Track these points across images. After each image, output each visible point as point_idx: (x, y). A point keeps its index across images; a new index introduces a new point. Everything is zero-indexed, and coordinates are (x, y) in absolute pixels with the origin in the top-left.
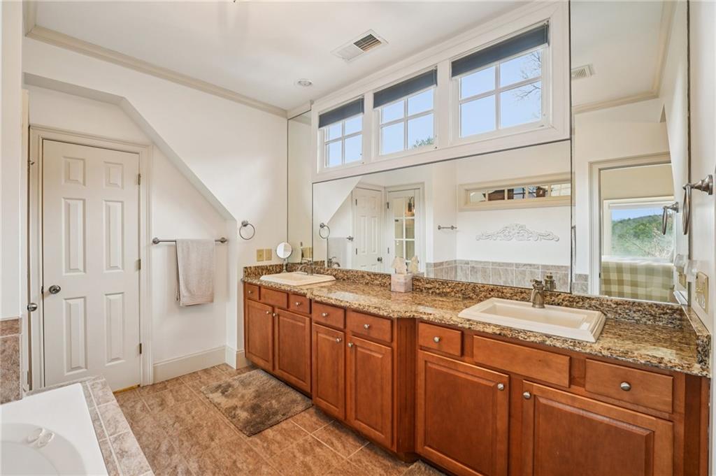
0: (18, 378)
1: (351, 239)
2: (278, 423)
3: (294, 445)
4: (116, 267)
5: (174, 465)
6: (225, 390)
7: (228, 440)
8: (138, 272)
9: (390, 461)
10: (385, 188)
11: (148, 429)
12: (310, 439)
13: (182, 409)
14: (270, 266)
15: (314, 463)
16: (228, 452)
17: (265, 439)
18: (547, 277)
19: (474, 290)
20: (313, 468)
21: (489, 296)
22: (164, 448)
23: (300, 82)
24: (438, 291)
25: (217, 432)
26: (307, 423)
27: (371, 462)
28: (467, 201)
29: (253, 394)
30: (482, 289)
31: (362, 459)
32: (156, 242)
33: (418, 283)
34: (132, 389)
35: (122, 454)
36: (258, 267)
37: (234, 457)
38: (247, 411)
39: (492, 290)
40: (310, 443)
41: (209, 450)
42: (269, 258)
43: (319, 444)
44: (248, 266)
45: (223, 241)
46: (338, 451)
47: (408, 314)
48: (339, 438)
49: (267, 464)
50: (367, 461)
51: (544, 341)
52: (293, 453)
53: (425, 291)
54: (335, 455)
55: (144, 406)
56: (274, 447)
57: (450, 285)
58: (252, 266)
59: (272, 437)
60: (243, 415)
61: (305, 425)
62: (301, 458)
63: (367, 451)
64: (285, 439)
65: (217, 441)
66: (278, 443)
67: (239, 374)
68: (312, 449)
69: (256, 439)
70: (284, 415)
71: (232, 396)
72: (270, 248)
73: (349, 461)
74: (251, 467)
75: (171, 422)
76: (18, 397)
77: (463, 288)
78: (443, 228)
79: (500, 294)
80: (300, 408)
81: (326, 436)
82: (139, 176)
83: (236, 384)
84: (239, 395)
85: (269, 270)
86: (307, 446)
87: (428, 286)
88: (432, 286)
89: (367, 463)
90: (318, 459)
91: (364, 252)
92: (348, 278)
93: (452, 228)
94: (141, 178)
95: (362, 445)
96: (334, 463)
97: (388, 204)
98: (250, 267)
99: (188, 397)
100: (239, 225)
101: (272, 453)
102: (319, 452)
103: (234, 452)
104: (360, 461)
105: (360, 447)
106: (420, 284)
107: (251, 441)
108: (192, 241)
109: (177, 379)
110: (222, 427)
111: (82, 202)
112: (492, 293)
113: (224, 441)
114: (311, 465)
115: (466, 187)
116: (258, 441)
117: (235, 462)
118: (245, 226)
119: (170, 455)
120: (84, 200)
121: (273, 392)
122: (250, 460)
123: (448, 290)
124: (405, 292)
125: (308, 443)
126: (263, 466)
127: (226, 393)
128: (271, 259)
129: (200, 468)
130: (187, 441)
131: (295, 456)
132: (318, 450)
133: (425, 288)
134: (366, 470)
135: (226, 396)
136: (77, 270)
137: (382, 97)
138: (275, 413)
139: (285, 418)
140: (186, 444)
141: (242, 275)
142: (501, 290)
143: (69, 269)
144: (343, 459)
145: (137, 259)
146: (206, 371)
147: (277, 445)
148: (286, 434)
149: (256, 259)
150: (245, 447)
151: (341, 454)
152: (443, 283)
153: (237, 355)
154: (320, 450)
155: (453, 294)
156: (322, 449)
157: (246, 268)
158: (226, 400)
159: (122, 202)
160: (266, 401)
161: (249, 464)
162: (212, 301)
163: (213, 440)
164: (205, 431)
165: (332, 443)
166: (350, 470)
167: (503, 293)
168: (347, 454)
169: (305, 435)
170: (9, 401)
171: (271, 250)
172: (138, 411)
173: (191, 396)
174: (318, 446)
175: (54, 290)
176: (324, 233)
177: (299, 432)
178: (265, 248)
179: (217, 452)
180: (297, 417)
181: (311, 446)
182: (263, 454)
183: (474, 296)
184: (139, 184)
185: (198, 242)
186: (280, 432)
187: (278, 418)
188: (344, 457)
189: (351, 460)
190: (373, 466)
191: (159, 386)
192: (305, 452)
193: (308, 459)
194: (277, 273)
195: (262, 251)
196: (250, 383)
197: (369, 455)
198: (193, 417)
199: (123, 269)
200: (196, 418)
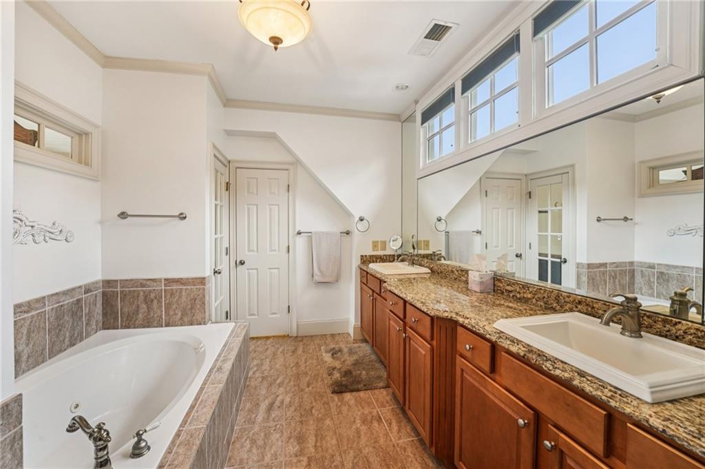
0: (205, 312)
1: (479, 232)
2: (358, 390)
3: (359, 413)
4: (275, 250)
5: (278, 394)
6: (335, 353)
7: (318, 390)
8: (287, 255)
9: (433, 463)
10: (526, 175)
11: (278, 366)
12: (375, 413)
13: (303, 359)
14: (384, 255)
15: (365, 434)
16: (313, 399)
17: (342, 400)
18: (676, 293)
19: (557, 298)
20: (362, 437)
21: (575, 309)
22: (278, 381)
23: (397, 87)
24: (518, 296)
25: (314, 382)
26: (381, 399)
27: (415, 455)
28: (653, 182)
29: (352, 362)
30: (567, 299)
31: (408, 449)
32: (299, 233)
33: (499, 284)
34: (284, 337)
35: (220, 369)
36: (373, 256)
37: (314, 404)
38: (340, 373)
39: (580, 303)
40: (373, 416)
41: (302, 393)
42: (384, 248)
43: (379, 420)
44: (364, 254)
45: (348, 233)
46: (391, 433)
47: (446, 314)
48: (399, 422)
49: (332, 419)
50: (412, 453)
51: (571, 379)
52: (355, 418)
53: (505, 294)
54: (387, 435)
55: (284, 350)
56: (345, 409)
57: (531, 290)
58: (367, 254)
59: (347, 400)
60: (337, 375)
61: (378, 399)
62: (359, 425)
63: (418, 444)
64: (356, 405)
65: (310, 388)
66: (349, 406)
67: (354, 343)
68: (371, 422)
69: (336, 397)
70: (365, 386)
71: (338, 359)
72: (384, 240)
73: (395, 445)
74: (320, 415)
75: (292, 365)
76: (205, 324)
77: (546, 295)
78: (605, 220)
79: (590, 309)
80: (381, 384)
81: (389, 415)
82: (289, 186)
83: (345, 350)
84: (342, 360)
85: (382, 259)
86: (369, 418)
87: (509, 288)
88: (512, 289)
89: (410, 454)
90: (371, 432)
91: (497, 246)
92: (441, 272)
93: (626, 219)
94: (290, 188)
95: (416, 437)
96: (382, 441)
97: (530, 193)
98: (366, 256)
99: (311, 351)
100: (357, 219)
101: (340, 412)
102: (375, 426)
103: (316, 400)
104: (405, 450)
105: (413, 437)
106: (501, 285)
107: (331, 397)
108: (323, 233)
109: (312, 336)
110: (320, 380)
111: (255, 207)
112: (579, 307)
113: (314, 390)
114: (362, 434)
115: (652, 164)
116: (336, 399)
117: (312, 408)
118: (362, 220)
119: (279, 386)
120: (257, 205)
121: (368, 365)
122: (322, 411)
123: (529, 296)
124: (481, 293)
125: (370, 416)
126: (328, 419)
127: (335, 356)
128: (385, 250)
129: (290, 402)
130: (294, 382)
131: (354, 421)
132: (375, 424)
133: (506, 290)
134: (406, 459)
135: (333, 358)
136: (253, 251)
137: (470, 81)
138: (359, 382)
139: (365, 388)
140: (292, 383)
141: (359, 262)
142: (591, 304)
143: (249, 251)
144: (391, 440)
145: (287, 245)
146: (333, 336)
147: (347, 407)
148: (359, 402)
149: (371, 249)
150: (325, 399)
151: (393, 436)
152: (523, 287)
153: (354, 328)
154: (377, 425)
155: (534, 301)
156: (379, 424)
157: (362, 256)
158: (332, 360)
159: (278, 205)
160: (359, 370)
161: (320, 413)
162: (337, 281)
163: (308, 386)
164: (307, 379)
165: (390, 424)
166: (391, 453)
167: (593, 308)
168: (397, 439)
169: (372, 408)
170: (200, 324)
171: (385, 242)
172: (279, 352)
173: (313, 351)
174: (378, 421)
175: (242, 263)
176: (442, 226)
177: (369, 404)
178: (380, 240)
179: (306, 396)
180: (376, 391)
181: (372, 419)
182: (334, 410)
183: (558, 308)
184: (288, 192)
185: (327, 233)
186: (356, 399)
187: (360, 386)
188: (393, 440)
189: (398, 445)
190: (414, 460)
191: (299, 339)
192: (364, 422)
193: (364, 428)
194: (390, 262)
195: (377, 242)
196: (356, 352)
197: (417, 448)
198: (306, 366)
199: (257, 252)
200: (308, 367)
